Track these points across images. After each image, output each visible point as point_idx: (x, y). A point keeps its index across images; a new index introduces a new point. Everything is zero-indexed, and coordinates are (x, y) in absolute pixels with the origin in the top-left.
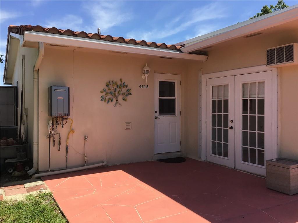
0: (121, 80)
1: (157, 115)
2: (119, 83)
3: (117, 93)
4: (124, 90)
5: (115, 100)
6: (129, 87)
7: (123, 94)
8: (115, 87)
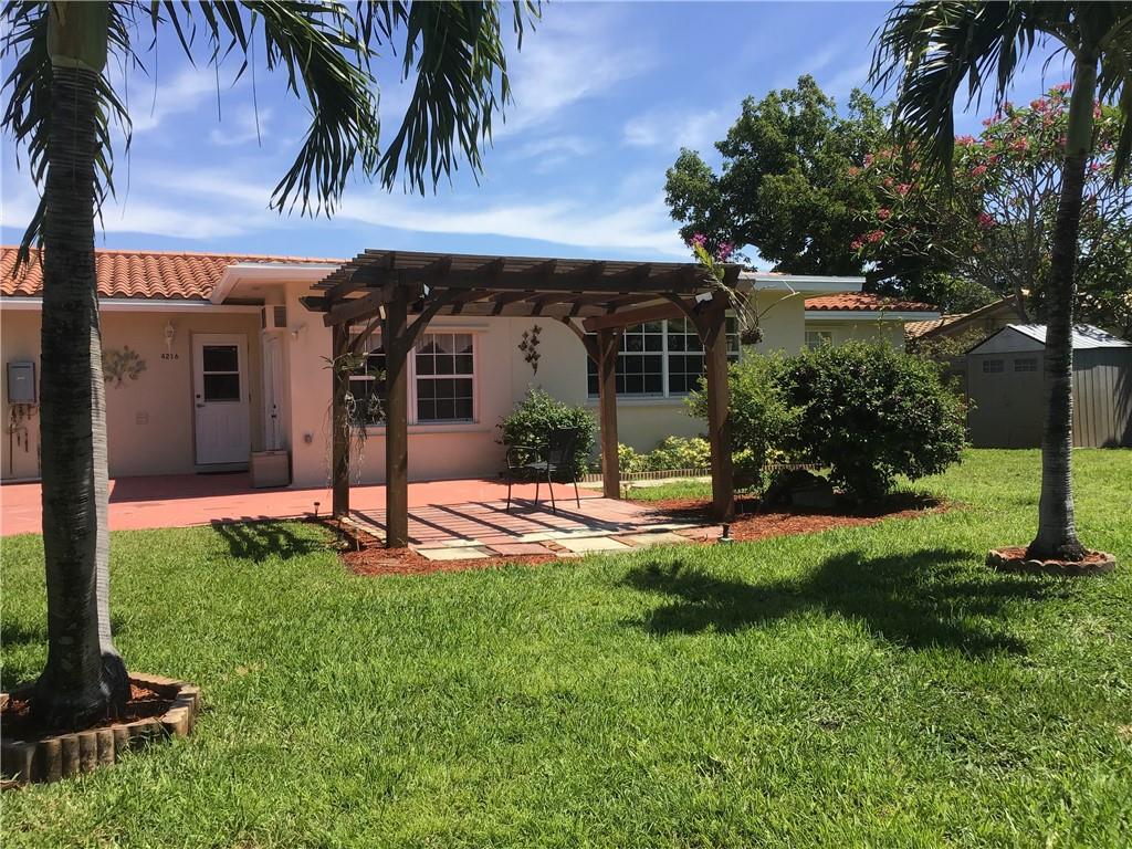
0: (126, 347)
1: (201, 401)
2: (122, 352)
3: (119, 367)
4: (132, 363)
5: (115, 378)
6: (141, 358)
7: (130, 369)
8: (116, 358)
